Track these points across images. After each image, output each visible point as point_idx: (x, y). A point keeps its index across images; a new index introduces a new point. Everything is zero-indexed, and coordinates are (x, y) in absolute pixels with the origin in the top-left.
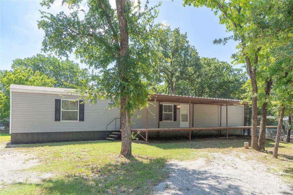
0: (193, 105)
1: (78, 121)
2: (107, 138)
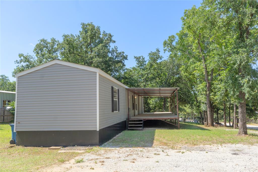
1: (118, 112)
2: (128, 128)
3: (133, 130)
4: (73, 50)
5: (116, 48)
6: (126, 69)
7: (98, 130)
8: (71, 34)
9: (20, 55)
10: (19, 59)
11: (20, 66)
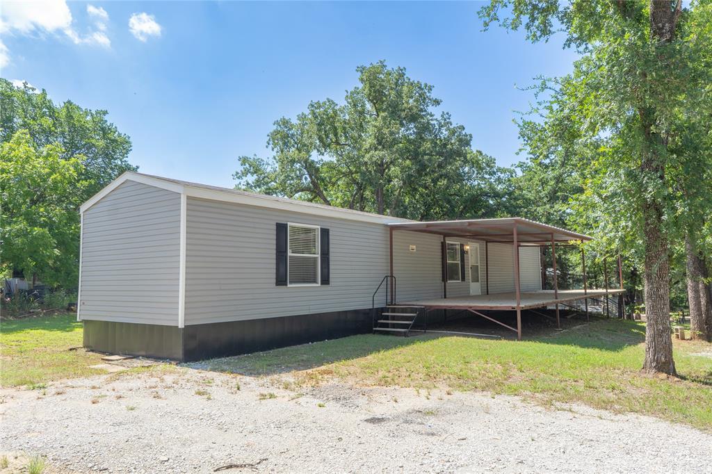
0: (487, 245)
1: (319, 285)
2: (374, 329)
3: (387, 333)
4: (336, 135)
5: (446, 116)
6: (499, 170)
7: (181, 325)
8: (328, 99)
9: (244, 160)
10: (240, 169)
11: (242, 183)
